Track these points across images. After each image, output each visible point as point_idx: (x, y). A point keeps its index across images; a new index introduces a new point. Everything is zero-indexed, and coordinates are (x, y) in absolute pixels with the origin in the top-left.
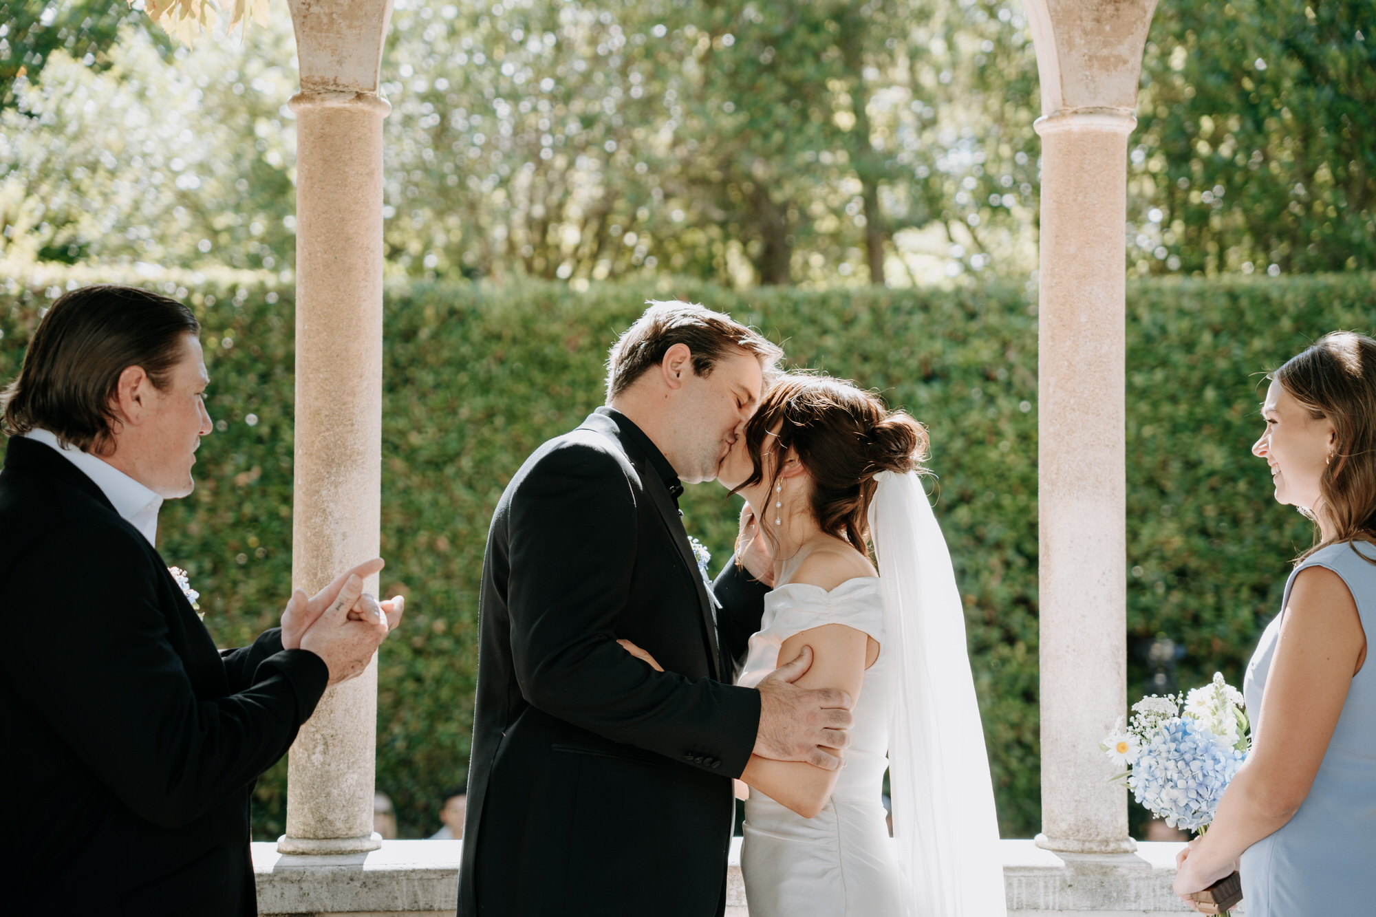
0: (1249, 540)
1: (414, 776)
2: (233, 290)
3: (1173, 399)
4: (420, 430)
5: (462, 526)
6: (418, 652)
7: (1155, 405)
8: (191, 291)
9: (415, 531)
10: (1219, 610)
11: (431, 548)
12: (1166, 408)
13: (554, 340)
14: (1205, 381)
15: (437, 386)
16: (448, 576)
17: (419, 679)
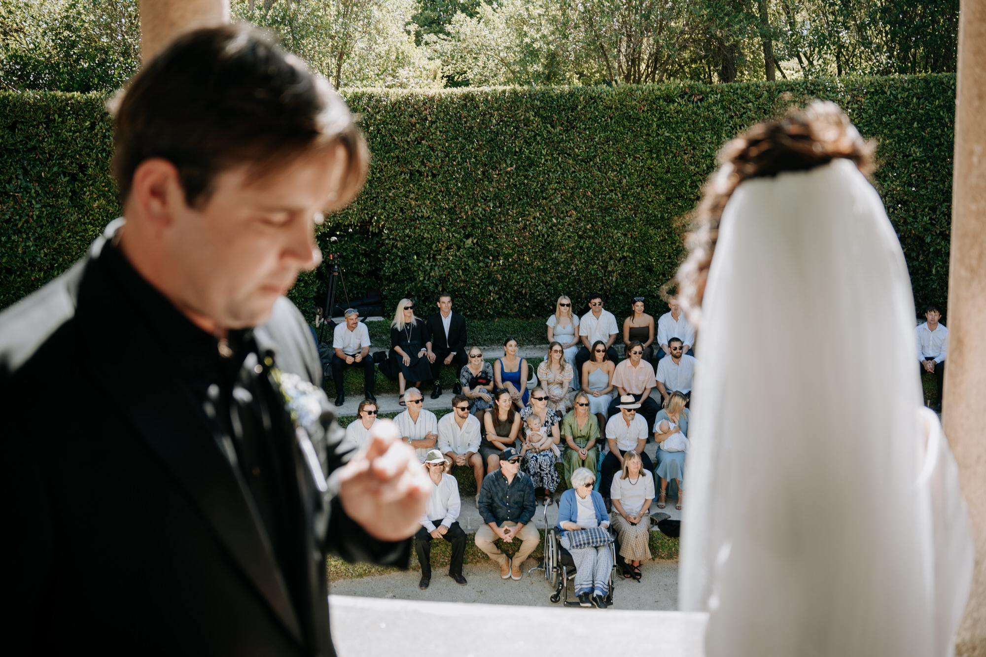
0: (929, 187)
1: (581, 286)
2: (504, 92)
3: (900, 128)
4: (579, 147)
5: (597, 186)
6: (580, 237)
7: (891, 131)
8: (487, 94)
9: (578, 189)
10: (915, 218)
11: (585, 195)
12: (897, 131)
13: (633, 108)
14: (913, 120)
15: (585, 129)
16: (592, 207)
17: (581, 248)
